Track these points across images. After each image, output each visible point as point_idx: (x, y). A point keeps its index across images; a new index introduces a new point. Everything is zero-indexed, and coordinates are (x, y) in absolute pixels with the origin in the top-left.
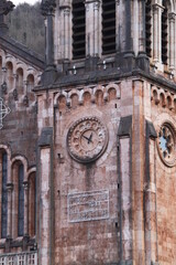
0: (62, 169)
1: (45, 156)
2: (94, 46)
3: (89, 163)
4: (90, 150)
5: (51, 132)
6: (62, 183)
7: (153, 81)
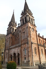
0: (22, 34)
1: (20, 33)
2: (24, 22)
3: (24, 33)
4: (24, 31)
5: (21, 31)
6: (22, 35)
7: (30, 23)
